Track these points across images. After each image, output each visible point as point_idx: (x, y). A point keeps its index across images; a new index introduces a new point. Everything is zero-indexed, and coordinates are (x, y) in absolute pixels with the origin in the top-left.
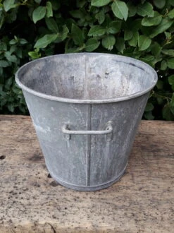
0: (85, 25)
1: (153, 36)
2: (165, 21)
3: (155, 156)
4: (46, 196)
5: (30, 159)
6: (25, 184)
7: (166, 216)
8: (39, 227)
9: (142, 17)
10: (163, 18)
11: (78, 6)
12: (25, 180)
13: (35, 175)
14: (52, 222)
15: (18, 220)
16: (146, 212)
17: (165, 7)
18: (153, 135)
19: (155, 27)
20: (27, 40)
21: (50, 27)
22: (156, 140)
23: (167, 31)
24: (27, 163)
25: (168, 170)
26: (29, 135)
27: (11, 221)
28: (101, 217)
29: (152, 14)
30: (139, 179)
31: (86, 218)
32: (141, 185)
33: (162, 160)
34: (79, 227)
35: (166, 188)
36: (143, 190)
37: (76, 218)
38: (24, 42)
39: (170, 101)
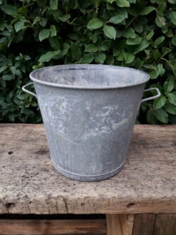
0: (81, 45)
1: (135, 53)
2: (144, 42)
3: (144, 147)
4: (56, 177)
5: (37, 153)
6: (35, 170)
7: (159, 185)
8: (53, 200)
9: (126, 39)
10: (142, 40)
11: (75, 30)
12: (34, 167)
13: (43, 164)
14: (64, 194)
15: (33, 195)
16: (143, 183)
17: (143, 32)
18: (141, 134)
19: (137, 46)
20: (31, 56)
21: (53, 45)
23: (147, 49)
24: (35, 156)
25: (156, 156)
26: (32, 137)
27: (26, 196)
28: (105, 189)
29: (134, 36)
30: (134, 162)
31: (93, 190)
32: (135, 167)
33: (150, 150)
34: (88, 197)
35: (156, 167)
36: (138, 169)
37: (84, 190)
38: (28, 58)
39: (152, 107)
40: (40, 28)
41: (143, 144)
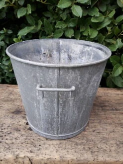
0: (53, 22)
1: (99, 29)
2: (107, 20)
3: (103, 110)
4: (25, 137)
5: (13, 113)
6: (9, 129)
7: (113, 149)
9: (91, 17)
10: (105, 18)
11: (49, 9)
12: (9, 126)
13: (16, 123)
14: (30, 155)
15: (3, 154)
16: (99, 146)
17: (106, 11)
18: (101, 97)
19: (100, 24)
20: (13, 31)
21: (30, 21)
22: (103, 99)
23: (108, 26)
24: (11, 115)
26: (12, 97)
28: (66, 150)
29: (98, 14)
30: (92, 125)
31: (55, 152)
32: (94, 129)
33: (108, 112)
34: (50, 158)
35: (112, 129)
36: (95, 132)
37: (48, 152)
38: (10, 32)
39: (111, 74)
40: (19, 7)
41: (101, 107)
